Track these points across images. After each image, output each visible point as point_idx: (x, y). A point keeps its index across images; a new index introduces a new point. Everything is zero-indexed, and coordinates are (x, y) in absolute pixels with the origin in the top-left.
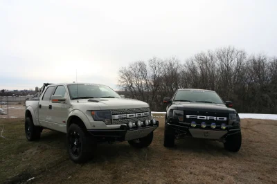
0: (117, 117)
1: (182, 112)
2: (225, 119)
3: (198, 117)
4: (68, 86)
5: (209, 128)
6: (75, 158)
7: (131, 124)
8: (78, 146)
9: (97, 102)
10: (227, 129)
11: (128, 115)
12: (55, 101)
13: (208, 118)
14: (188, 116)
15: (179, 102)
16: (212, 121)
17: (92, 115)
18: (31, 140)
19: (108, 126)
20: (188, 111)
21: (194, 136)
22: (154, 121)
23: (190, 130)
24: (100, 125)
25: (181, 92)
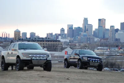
0: (30, 55)
6: (18, 70)
8: (18, 66)
11: (35, 55)
12: (13, 50)
17: (23, 55)
19: (27, 58)
24: (25, 58)
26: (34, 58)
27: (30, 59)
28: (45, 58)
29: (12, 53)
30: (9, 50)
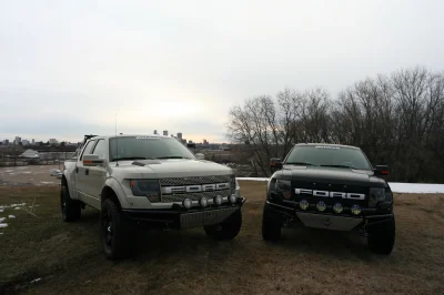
0: (168, 190)
1: (288, 183)
2: (362, 196)
3: (315, 192)
4: (111, 139)
5: (330, 211)
6: (108, 252)
7: (188, 203)
8: (112, 233)
9: (143, 165)
10: (362, 214)
11: (188, 187)
12: (88, 163)
13: (332, 194)
14: (298, 191)
15: (292, 166)
16: (337, 199)
17: (132, 187)
18: (67, 220)
19: (153, 204)
20: (298, 181)
21: (306, 224)
22: (233, 198)
23: (300, 214)
25: (298, 150)
27: (168, 204)
29: (87, 171)
30: (80, 160)
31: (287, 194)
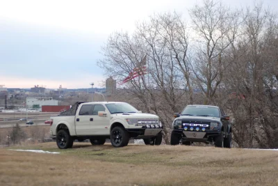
0: (140, 122)
1: (180, 122)
2: (207, 126)
3: (190, 125)
5: (194, 130)
9: (129, 115)
10: (205, 131)
11: (146, 122)
12: (101, 115)
13: (196, 125)
14: (184, 124)
15: (183, 116)
17: (128, 121)
19: (136, 127)
20: (184, 121)
21: (187, 137)
23: (184, 132)
25: (188, 108)
26: (148, 126)
27: (140, 127)
28: (161, 126)
29: (92, 120)
30: (80, 114)
31: (180, 126)
